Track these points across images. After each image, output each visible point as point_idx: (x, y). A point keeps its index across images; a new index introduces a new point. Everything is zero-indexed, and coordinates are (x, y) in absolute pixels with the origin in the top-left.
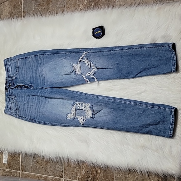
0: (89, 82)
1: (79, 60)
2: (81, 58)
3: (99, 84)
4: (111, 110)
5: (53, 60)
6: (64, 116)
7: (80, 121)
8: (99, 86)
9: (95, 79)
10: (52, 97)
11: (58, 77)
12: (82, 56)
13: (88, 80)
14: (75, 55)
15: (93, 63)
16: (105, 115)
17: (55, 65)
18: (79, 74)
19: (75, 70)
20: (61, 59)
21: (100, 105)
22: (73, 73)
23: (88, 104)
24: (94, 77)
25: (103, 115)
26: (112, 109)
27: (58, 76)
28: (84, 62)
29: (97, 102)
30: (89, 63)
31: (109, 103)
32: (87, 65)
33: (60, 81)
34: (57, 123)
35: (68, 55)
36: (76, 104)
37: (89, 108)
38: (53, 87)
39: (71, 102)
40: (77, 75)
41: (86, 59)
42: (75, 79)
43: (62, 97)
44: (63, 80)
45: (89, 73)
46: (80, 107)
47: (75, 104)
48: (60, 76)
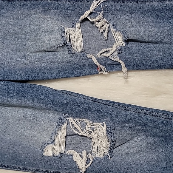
0: (105, 73)
1: (83, 17)
2: (88, 12)
3: (127, 78)
4: (156, 140)
5: (9, 15)
6: (34, 148)
7: (79, 163)
8: (127, 82)
9: (123, 66)
10: (5, 102)
11: (24, 57)
12: (92, 9)
13: (102, 67)
14: (70, 5)
15: (115, 28)
16: (140, 151)
17: (17, 27)
18: (79, 50)
19: (70, 41)
20: (33, 11)
21: (130, 128)
22: (66, 48)
23: (100, 124)
24: (119, 60)
25: (136, 150)
26: (159, 137)
27: (22, 54)
28: (93, 23)
29: (125, 122)
30: (106, 26)
31: (156, 124)
32: (102, 30)
33: (29, 65)
34: (16, 163)
35: (50, 4)
36: (67, 123)
37: (105, 135)
38: (10, 79)
39: (55, 117)
40: (74, 53)
41: (101, 16)
42: (68, 62)
43: (32, 104)
44: (35, 65)
45: (106, 50)
46: (80, 129)
47: (63, 123)
48: (28, 54)
